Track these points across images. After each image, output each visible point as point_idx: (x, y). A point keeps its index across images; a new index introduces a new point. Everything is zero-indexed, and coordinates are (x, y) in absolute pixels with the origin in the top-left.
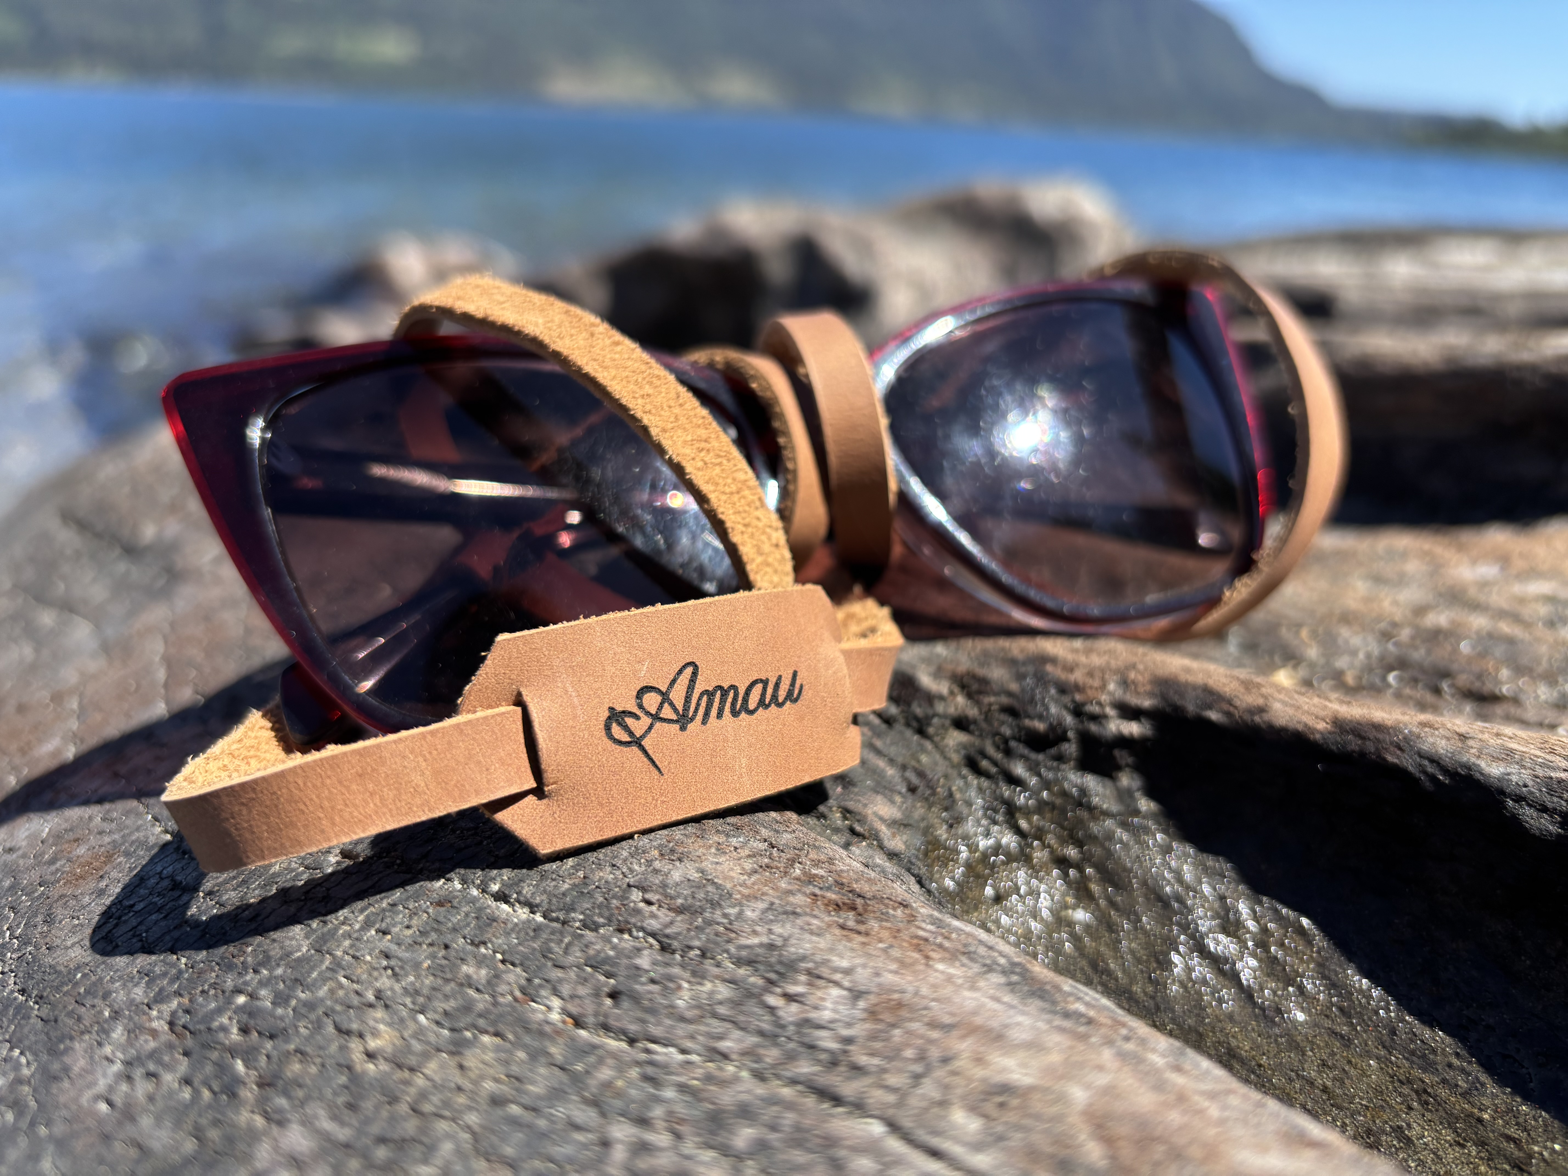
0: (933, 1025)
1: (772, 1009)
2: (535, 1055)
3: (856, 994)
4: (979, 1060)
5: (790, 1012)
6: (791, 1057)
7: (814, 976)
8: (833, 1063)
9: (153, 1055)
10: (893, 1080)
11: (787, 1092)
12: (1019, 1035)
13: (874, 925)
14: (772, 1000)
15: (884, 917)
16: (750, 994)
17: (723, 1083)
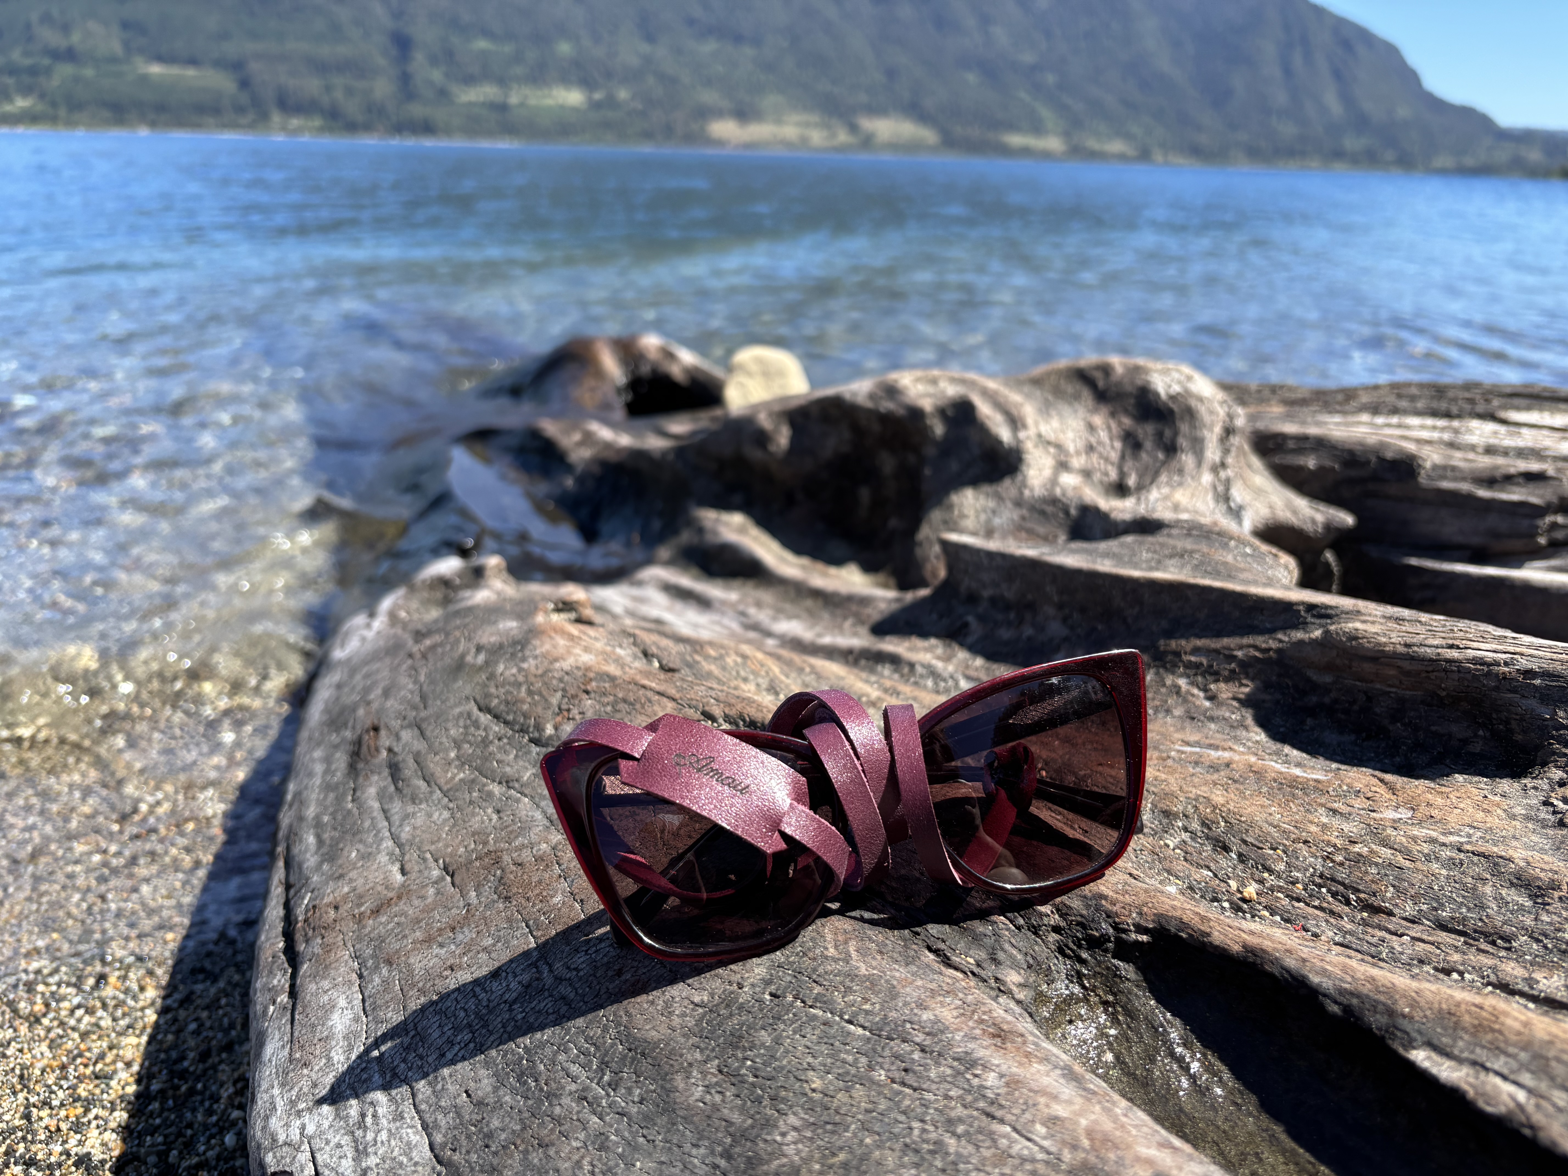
0: (1030, 1090)
1: (968, 1080)
2: (880, 1093)
3: (1002, 1076)
4: (1047, 1106)
5: (976, 1082)
6: (976, 1100)
7: (984, 1067)
8: (992, 1103)
9: (717, 1084)
10: (1015, 1111)
11: (975, 1113)
12: (1064, 1097)
13: (1009, 1045)
14: (968, 1076)
15: (1013, 1042)
16: (959, 1073)
17: (952, 1109)
